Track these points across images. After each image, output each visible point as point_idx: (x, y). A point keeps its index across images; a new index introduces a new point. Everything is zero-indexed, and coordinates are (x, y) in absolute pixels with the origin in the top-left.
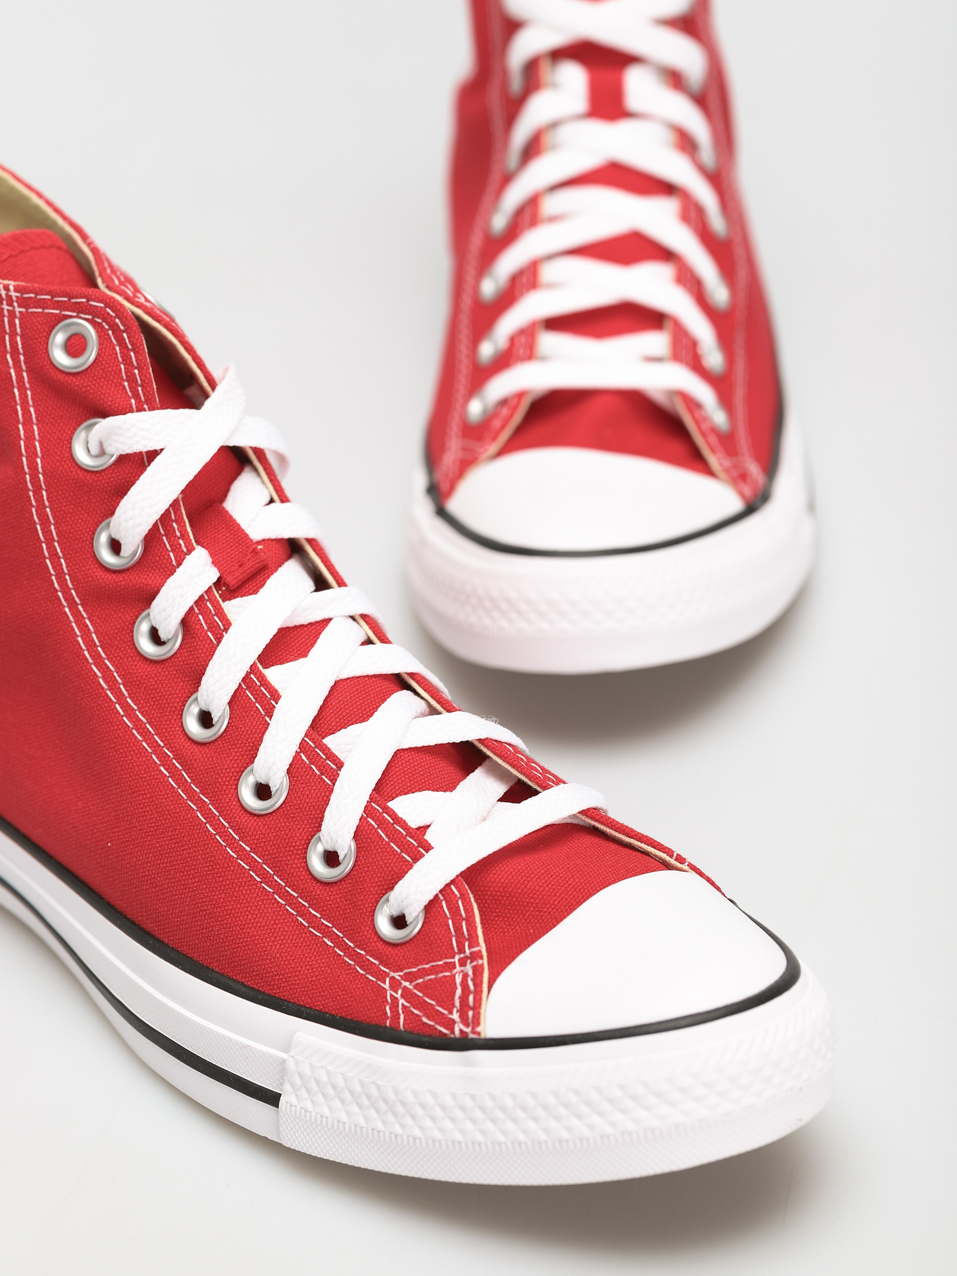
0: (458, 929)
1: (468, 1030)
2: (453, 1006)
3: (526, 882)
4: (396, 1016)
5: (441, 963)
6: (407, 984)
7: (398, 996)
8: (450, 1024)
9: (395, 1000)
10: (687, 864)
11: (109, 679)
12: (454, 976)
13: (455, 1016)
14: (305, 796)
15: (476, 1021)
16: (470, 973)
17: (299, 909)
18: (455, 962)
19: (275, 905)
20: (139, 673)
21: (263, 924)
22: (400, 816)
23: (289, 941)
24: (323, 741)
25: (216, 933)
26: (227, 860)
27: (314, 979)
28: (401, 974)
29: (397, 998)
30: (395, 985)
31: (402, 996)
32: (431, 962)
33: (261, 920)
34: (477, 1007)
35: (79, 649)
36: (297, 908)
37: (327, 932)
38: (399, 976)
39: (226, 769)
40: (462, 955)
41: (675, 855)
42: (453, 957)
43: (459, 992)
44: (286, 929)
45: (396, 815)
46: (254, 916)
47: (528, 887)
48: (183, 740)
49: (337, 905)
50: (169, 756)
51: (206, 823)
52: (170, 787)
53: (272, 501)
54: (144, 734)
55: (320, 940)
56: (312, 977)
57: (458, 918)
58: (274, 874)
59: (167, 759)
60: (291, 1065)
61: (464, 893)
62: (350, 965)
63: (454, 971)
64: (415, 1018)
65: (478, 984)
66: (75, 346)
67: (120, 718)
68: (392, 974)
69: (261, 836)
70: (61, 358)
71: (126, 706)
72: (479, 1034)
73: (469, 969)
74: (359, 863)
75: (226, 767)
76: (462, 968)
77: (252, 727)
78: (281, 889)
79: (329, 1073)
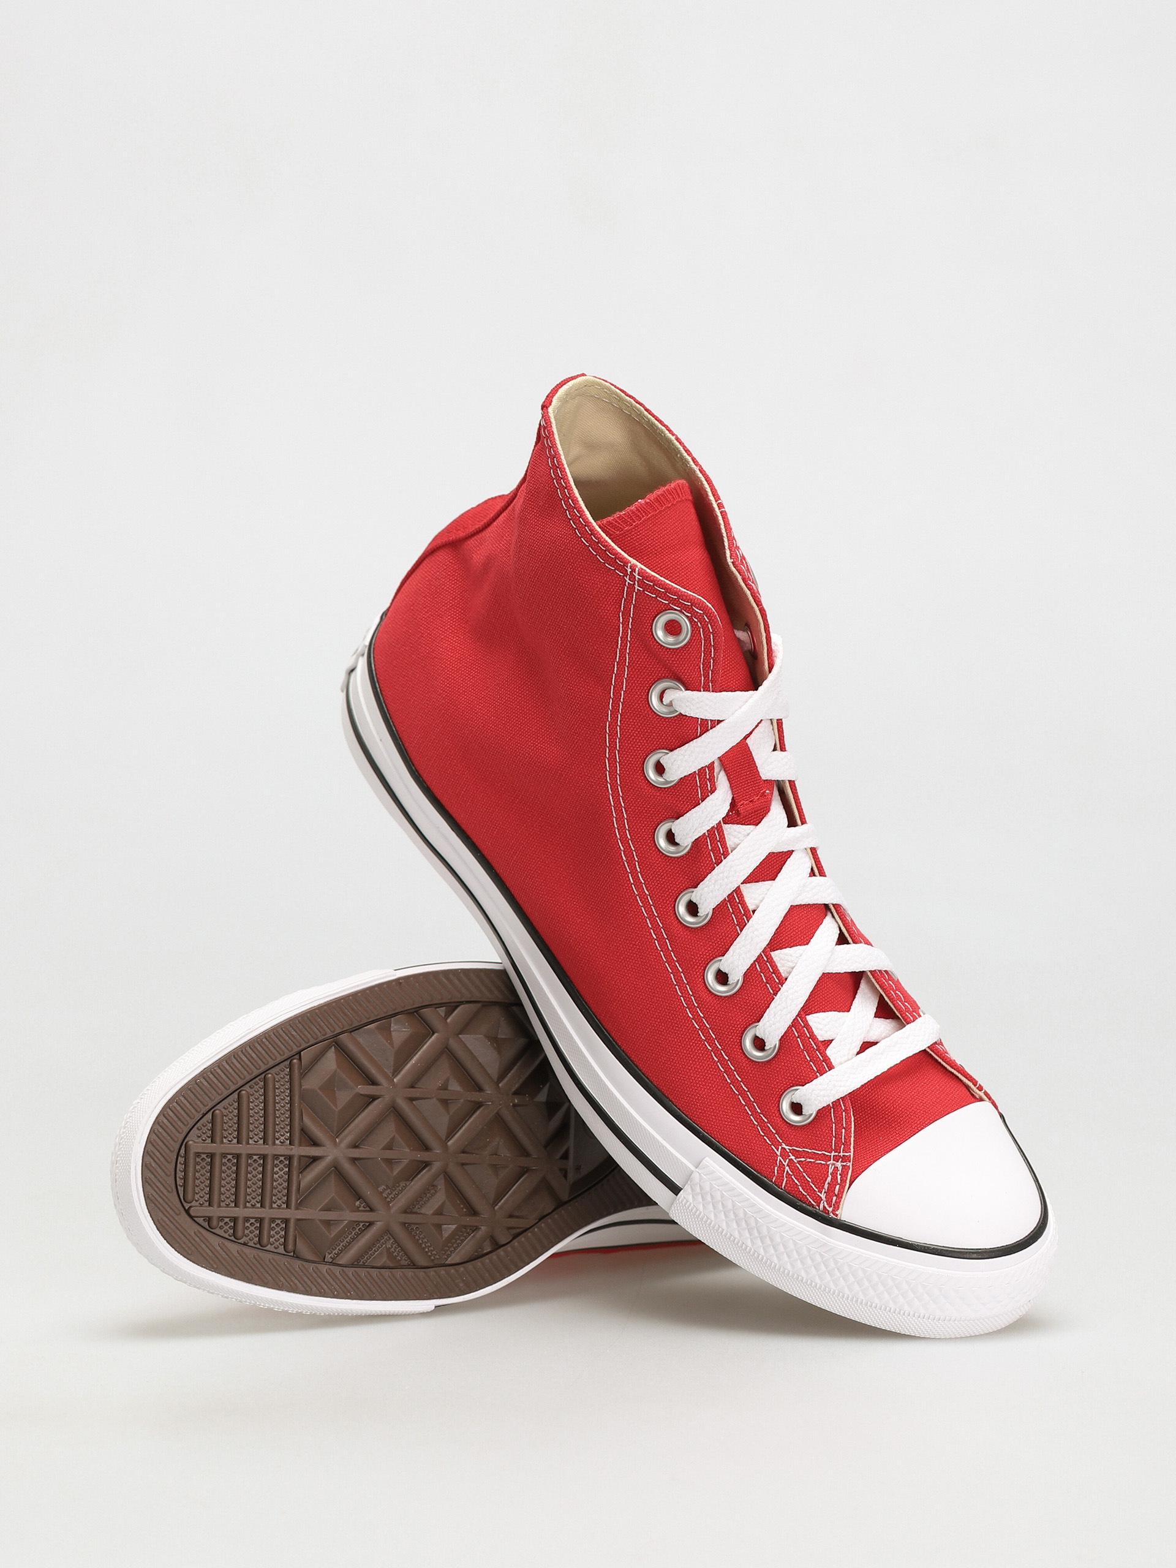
0: (839, 1134)
1: (830, 1209)
2: (823, 1187)
3: (886, 1102)
4: (780, 1177)
5: (820, 1153)
6: (793, 1158)
7: (786, 1164)
8: (818, 1200)
9: (782, 1166)
10: (983, 1091)
11: (628, 855)
12: (828, 1166)
13: (823, 1196)
14: (752, 996)
15: (837, 1206)
16: (840, 1168)
17: (727, 1070)
18: (830, 1156)
19: (711, 1060)
20: (653, 860)
21: (699, 1070)
22: (815, 1034)
23: (714, 1089)
24: (772, 953)
25: (663, 1061)
26: (685, 1018)
27: (726, 1123)
28: (790, 1148)
29: (784, 1165)
30: (784, 1154)
31: (788, 1165)
32: (813, 1149)
33: (698, 1067)
34: (839, 1196)
35: (612, 827)
36: (726, 1068)
37: (743, 1093)
38: (789, 1149)
39: (700, 955)
40: (837, 1154)
41: (978, 1085)
42: (831, 1152)
43: (829, 1179)
44: (715, 1080)
45: (813, 1033)
46: (694, 1063)
47: (886, 1106)
48: (672, 918)
49: (755, 1079)
50: (659, 926)
51: (676, 985)
52: (655, 948)
53: (775, 749)
54: (645, 903)
55: (737, 1097)
56: (726, 1122)
57: (840, 1125)
58: (716, 1039)
59: (657, 927)
60: (696, 1176)
61: (848, 1109)
62: (754, 1124)
63: (829, 1163)
64: (794, 1185)
65: (843, 1181)
66: (673, 628)
67: (630, 885)
68: (784, 1146)
69: (714, 1011)
70: (660, 634)
71: (636, 878)
72: (837, 1215)
73: (839, 1165)
74: (779, 1056)
75: (701, 953)
76: (835, 1162)
77: (726, 932)
78: (718, 1051)
79: (722, 1196)
